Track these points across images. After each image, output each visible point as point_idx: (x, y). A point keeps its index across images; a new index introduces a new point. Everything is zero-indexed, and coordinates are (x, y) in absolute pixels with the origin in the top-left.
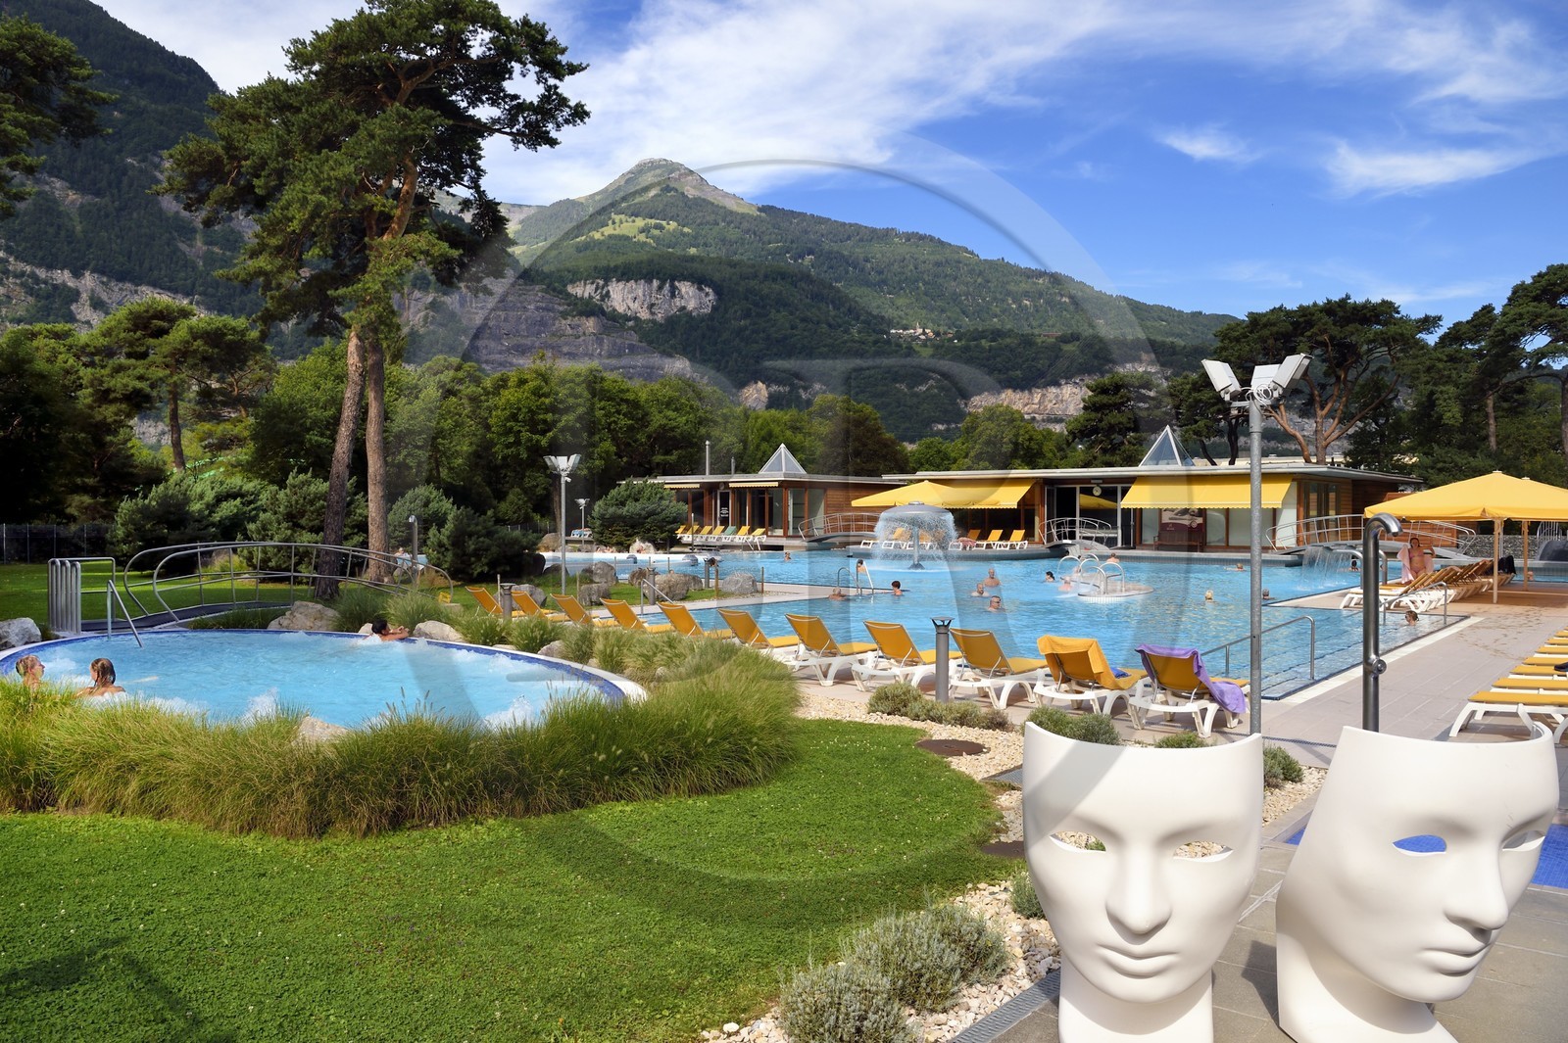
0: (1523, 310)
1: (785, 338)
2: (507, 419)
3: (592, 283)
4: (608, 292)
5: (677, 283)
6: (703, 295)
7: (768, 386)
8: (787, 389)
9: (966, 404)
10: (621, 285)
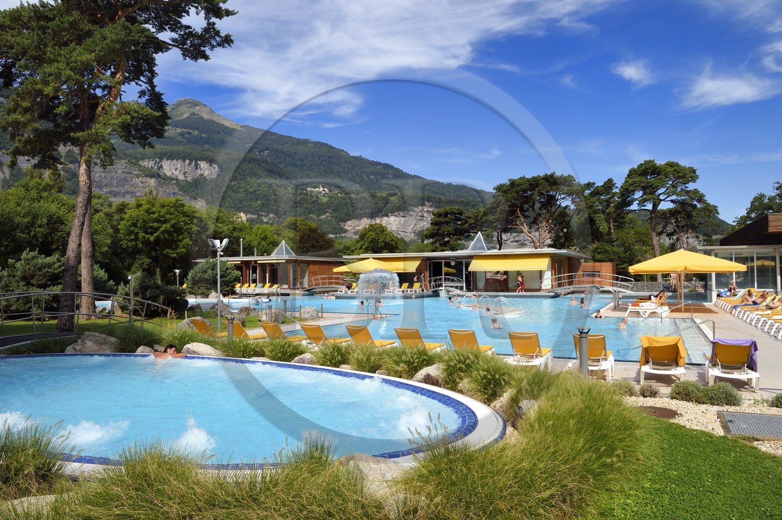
0: (636, 180)
1: (255, 191)
2: (131, 226)
3: (153, 160)
4: (162, 165)
5: (198, 162)
6: (212, 168)
7: (246, 215)
8: (256, 216)
9: (344, 225)
10: (169, 162)
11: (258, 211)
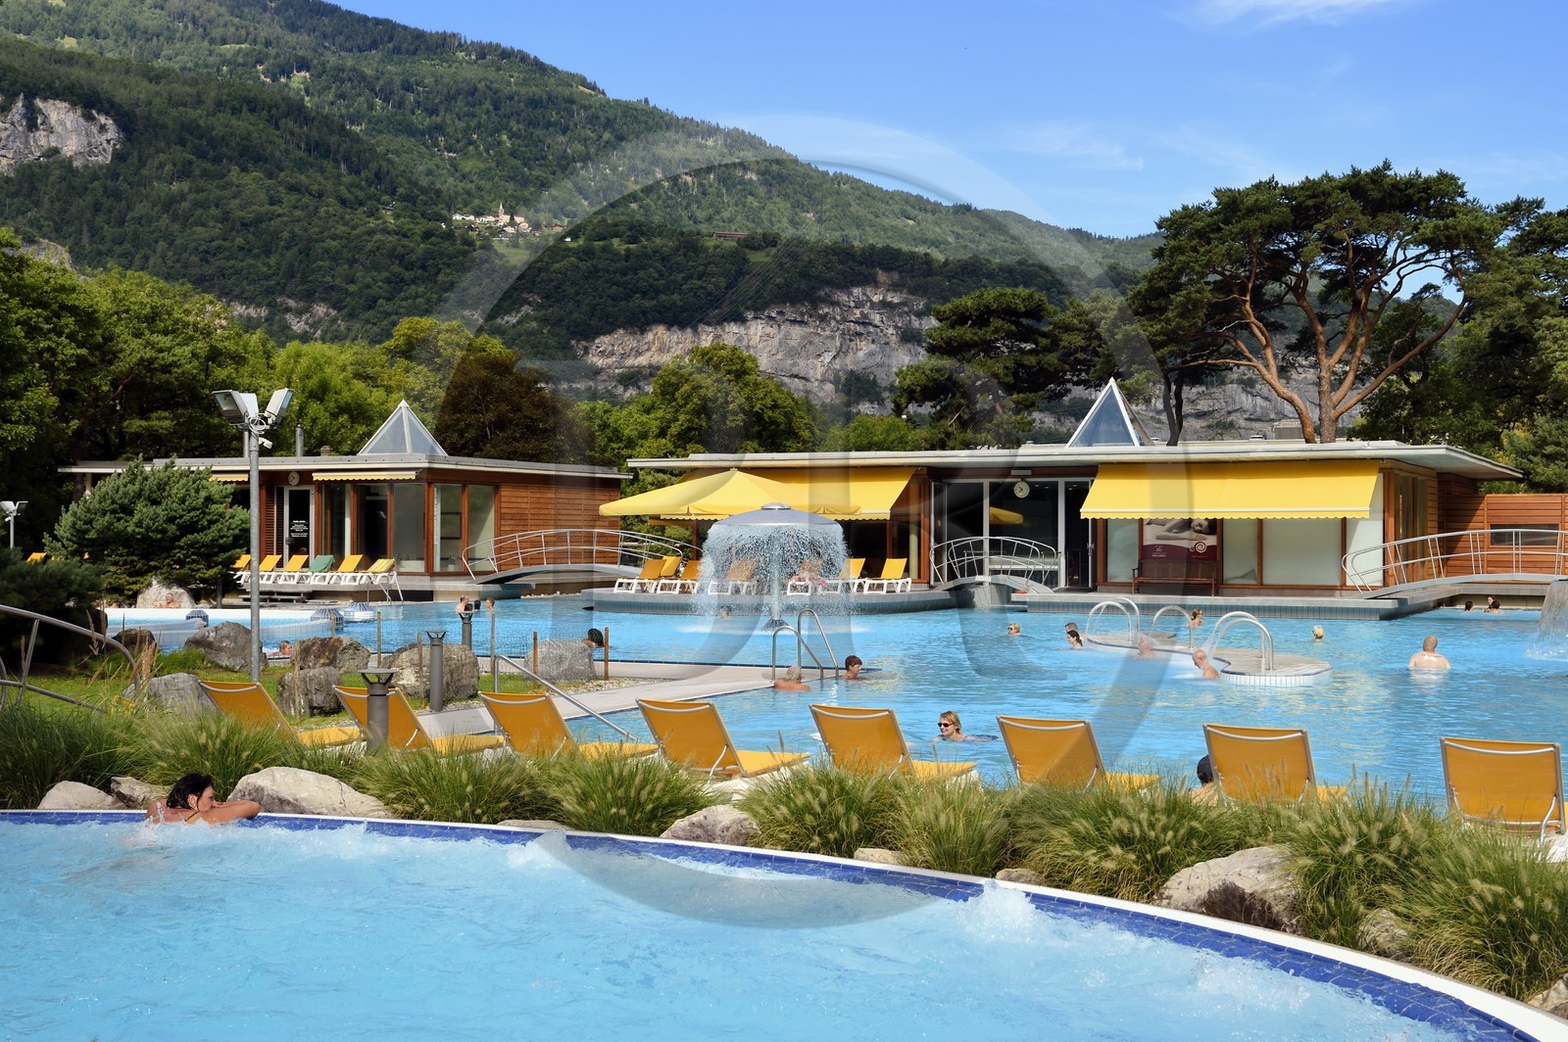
1: (259, 220)
5: (39, 103)
6: (94, 129)
8: (264, 312)
9: (586, 350)
11: (269, 292)
